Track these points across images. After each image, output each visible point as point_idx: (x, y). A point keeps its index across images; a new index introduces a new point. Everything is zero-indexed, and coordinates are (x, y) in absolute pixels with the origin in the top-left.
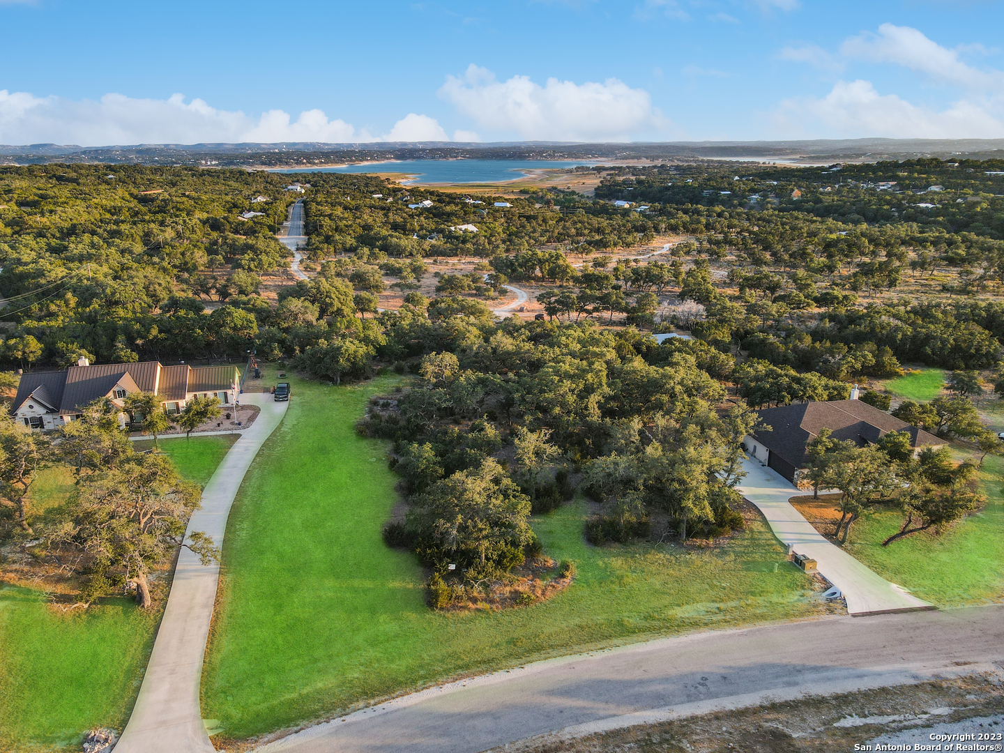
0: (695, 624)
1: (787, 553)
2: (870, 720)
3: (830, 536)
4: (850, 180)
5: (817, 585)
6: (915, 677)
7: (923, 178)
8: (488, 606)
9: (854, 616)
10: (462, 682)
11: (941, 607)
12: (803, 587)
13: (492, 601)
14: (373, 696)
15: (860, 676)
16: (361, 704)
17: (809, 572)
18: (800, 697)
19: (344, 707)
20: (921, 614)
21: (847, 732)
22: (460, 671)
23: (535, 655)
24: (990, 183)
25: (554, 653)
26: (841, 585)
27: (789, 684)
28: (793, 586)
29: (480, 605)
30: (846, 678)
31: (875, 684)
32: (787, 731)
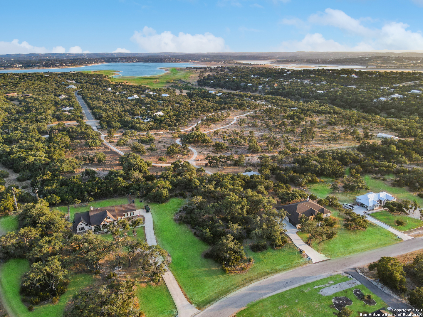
0: (282, 270)
1: (298, 249)
2: (319, 286)
3: (307, 243)
4: (294, 78)
5: (306, 257)
6: (327, 276)
7: (320, 78)
8: (237, 271)
9: (314, 263)
10: (240, 290)
11: (331, 259)
12: (303, 258)
13: (237, 270)
14: (223, 295)
15: (316, 278)
16: (221, 297)
17: (303, 254)
18: (306, 283)
19: (219, 298)
20: (327, 261)
21: (316, 289)
22: (238, 288)
23: (252, 282)
24: (342, 80)
25: (255, 281)
26: (311, 256)
27: (303, 281)
28: (300, 258)
29: (235, 272)
30: (314, 278)
31: (319, 279)
32: (304, 291)
